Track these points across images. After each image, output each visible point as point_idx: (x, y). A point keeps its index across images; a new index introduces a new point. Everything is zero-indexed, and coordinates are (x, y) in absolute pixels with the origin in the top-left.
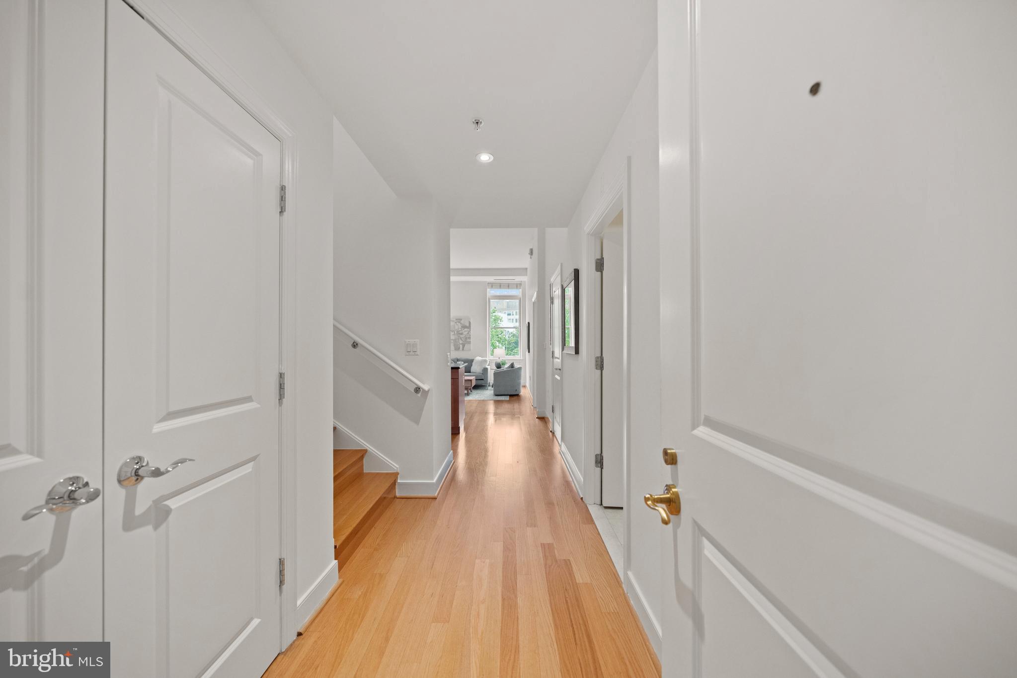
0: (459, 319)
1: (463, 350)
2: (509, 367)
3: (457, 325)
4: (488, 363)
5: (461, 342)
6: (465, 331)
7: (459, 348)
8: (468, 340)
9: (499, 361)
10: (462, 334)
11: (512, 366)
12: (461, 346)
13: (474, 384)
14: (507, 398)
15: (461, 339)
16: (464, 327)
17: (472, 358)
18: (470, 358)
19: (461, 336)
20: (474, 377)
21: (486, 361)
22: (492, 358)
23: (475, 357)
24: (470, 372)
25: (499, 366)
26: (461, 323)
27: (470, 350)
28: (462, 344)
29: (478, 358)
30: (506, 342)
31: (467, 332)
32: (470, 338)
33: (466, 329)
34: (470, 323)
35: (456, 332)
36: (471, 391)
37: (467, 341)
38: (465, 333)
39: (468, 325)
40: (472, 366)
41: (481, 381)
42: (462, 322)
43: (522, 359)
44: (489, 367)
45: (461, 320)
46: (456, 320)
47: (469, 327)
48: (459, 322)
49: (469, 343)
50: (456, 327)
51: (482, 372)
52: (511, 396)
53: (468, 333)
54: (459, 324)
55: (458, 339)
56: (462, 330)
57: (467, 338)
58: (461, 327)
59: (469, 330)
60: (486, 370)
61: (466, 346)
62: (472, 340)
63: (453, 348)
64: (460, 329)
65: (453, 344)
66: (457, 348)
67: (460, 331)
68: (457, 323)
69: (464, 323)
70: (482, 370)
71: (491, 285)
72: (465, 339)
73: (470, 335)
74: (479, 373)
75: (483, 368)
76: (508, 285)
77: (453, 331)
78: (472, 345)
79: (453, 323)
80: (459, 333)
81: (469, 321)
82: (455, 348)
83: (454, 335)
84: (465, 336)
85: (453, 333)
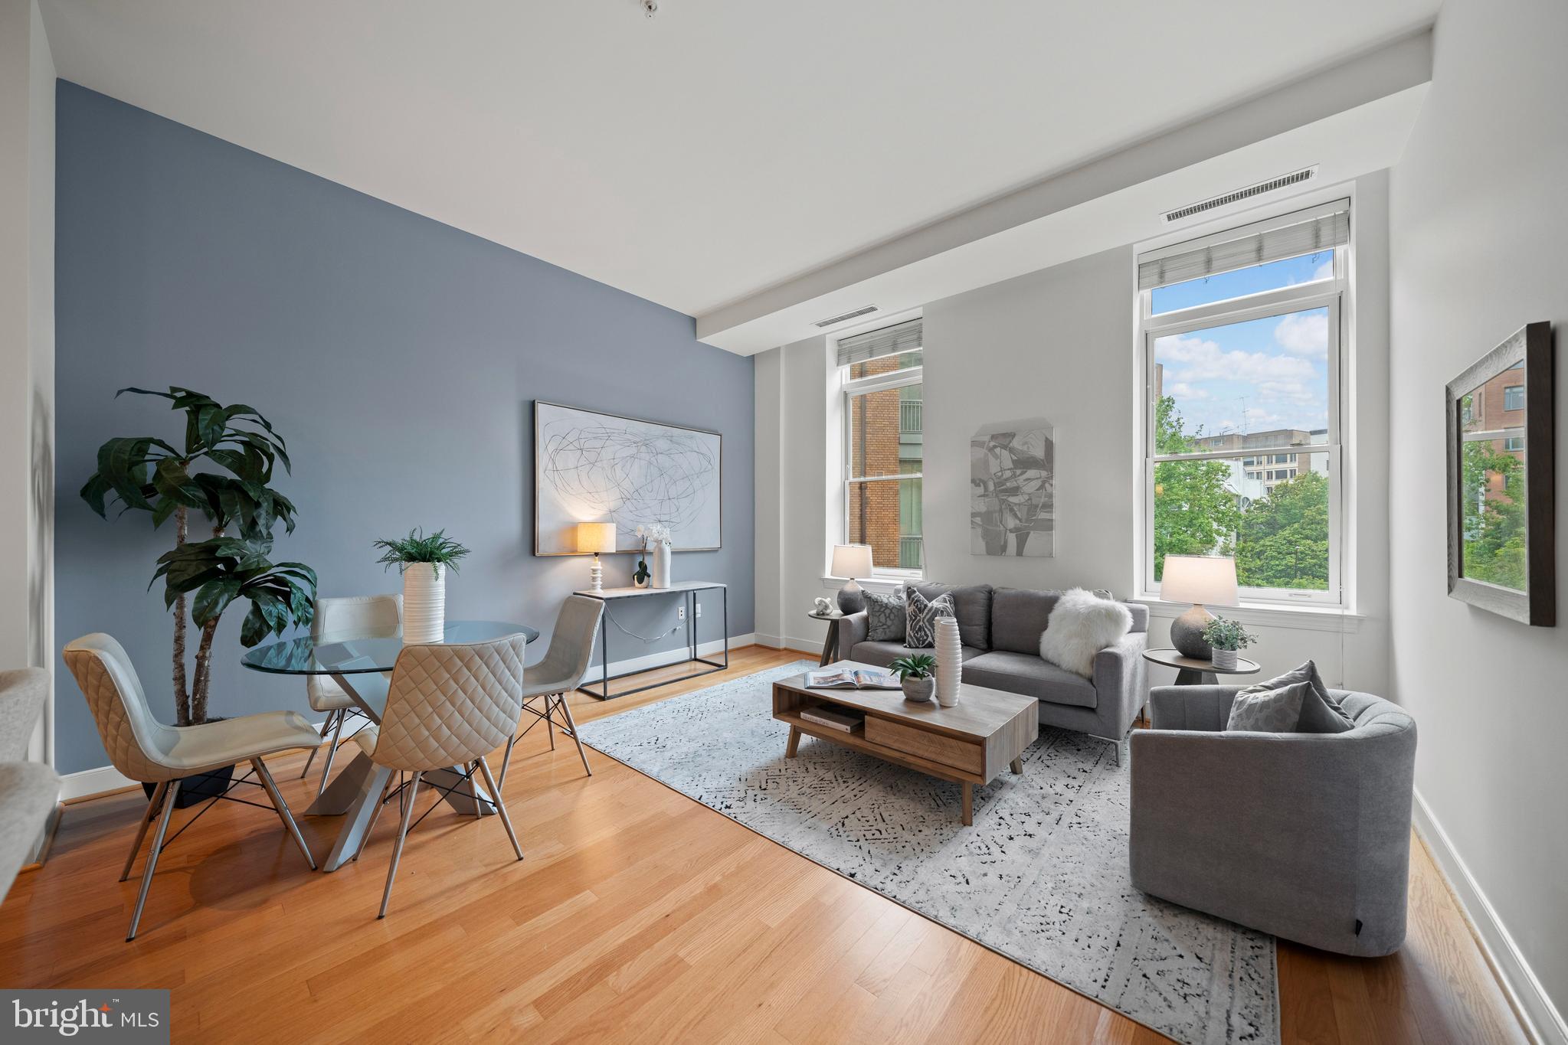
0: (1004, 435)
1: (1020, 553)
3: (996, 457)
4: (1129, 622)
5: (1011, 523)
6: (1030, 481)
7: (1004, 549)
8: (1043, 515)
9: (1197, 619)
10: (1015, 491)
12: (1012, 539)
15: (1012, 510)
16: (1025, 463)
17: (1051, 593)
18: (1042, 593)
19: (1012, 499)
20: (1028, 702)
21: (1112, 618)
23: (1072, 586)
24: (1032, 652)
25: (1193, 648)
26: (1012, 451)
27: (1051, 556)
28: (1016, 530)
29: (1080, 599)
30: (1241, 523)
31: (1038, 483)
32: (1048, 506)
33: (1031, 473)
34: (1049, 446)
35: (991, 487)
37: (1038, 517)
38: (1032, 487)
39: (1039, 452)
40: (1045, 627)
41: (1084, 714)
42: (1016, 443)
43: (1353, 611)
44: (1128, 644)
45: (1012, 435)
46: (993, 437)
47: (1047, 462)
48: (1005, 447)
49: (1048, 526)
50: (994, 468)
51: (1086, 670)
53: (1042, 487)
54: (1005, 453)
55: (1001, 511)
56: (1014, 476)
57: (1037, 506)
58: (1011, 466)
59: (1044, 474)
60: (1108, 664)
61: (1034, 540)
62: (1056, 516)
63: (981, 545)
64: (1008, 474)
65: (979, 531)
66: (995, 548)
67: (1007, 480)
68: (998, 450)
69: (1025, 448)
70: (1092, 662)
71: (1156, 270)
72: (1029, 510)
73: (1051, 496)
74: (1071, 672)
75: (1094, 652)
76: (1253, 246)
77: (980, 480)
78: (1056, 534)
79: (981, 453)
80: (1005, 490)
81: (1047, 439)
82: (987, 544)
83: (983, 496)
84: (1027, 497)
85: (981, 490)
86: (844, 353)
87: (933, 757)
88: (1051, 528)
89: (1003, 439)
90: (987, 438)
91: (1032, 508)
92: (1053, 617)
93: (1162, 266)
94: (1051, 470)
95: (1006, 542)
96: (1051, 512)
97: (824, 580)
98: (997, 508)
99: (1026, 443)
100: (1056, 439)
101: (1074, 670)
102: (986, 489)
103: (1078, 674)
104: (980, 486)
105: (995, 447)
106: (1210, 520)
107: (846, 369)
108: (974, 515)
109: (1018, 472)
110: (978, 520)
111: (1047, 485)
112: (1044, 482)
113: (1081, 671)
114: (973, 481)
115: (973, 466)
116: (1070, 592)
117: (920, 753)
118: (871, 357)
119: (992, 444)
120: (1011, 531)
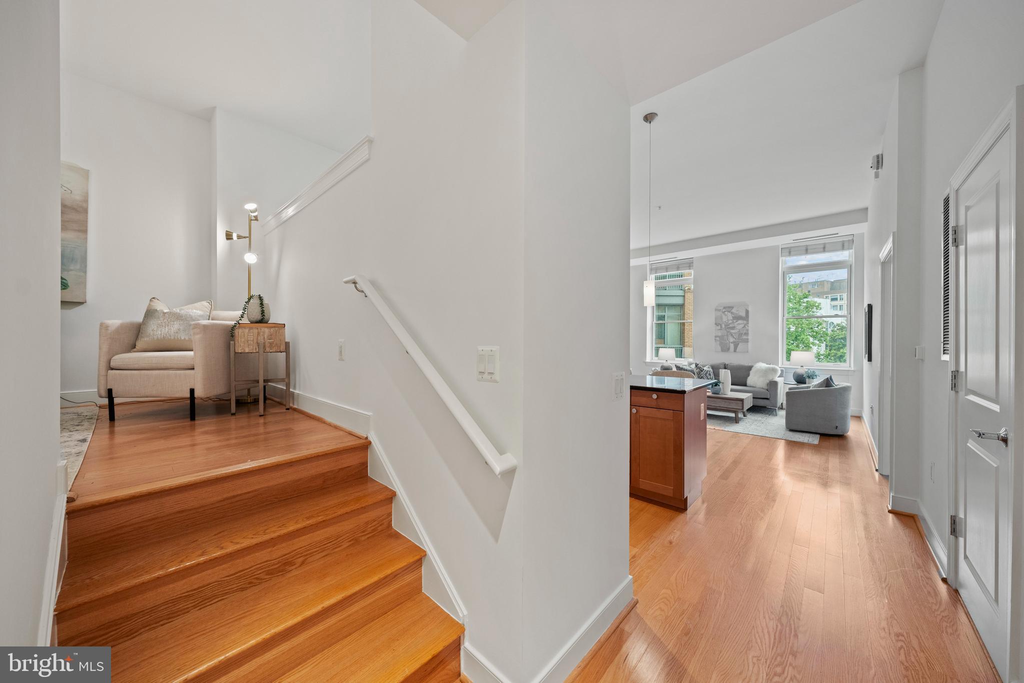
0: (729, 307)
1: (735, 351)
2: (820, 385)
3: (726, 315)
4: (779, 372)
5: (732, 340)
6: (739, 325)
7: (729, 349)
8: (745, 337)
9: (801, 371)
10: (733, 328)
11: (828, 383)
12: (732, 346)
13: (748, 405)
14: (815, 440)
15: (732, 335)
16: (737, 318)
17: (750, 364)
18: (746, 365)
19: (732, 331)
20: (751, 394)
21: (774, 371)
22: (787, 364)
23: (758, 362)
24: (745, 385)
25: (800, 380)
26: (732, 313)
27: (748, 352)
28: (733, 342)
29: (762, 365)
31: (743, 325)
32: (747, 334)
33: (740, 322)
34: (747, 312)
35: (723, 326)
36: (744, 416)
37: (742, 338)
38: (740, 327)
39: (743, 314)
40: (748, 375)
41: (765, 401)
42: (734, 311)
43: (853, 372)
44: (780, 381)
45: (733, 307)
46: (724, 308)
47: (747, 318)
48: (729, 312)
49: (747, 341)
50: (725, 319)
51: (766, 388)
52: (824, 436)
53: (744, 327)
54: (729, 314)
55: (727, 335)
56: (733, 322)
57: (742, 334)
58: (732, 319)
59: (745, 322)
60: (773, 385)
61: (741, 346)
62: (750, 337)
63: (719, 348)
64: (730, 322)
65: (718, 343)
66: (725, 349)
67: (730, 324)
68: (726, 313)
69: (737, 312)
70: (768, 385)
71: (788, 250)
72: (739, 335)
73: (748, 330)
74: (760, 388)
75: (768, 382)
76: (822, 246)
77: (719, 324)
78: (750, 344)
79: (719, 313)
80: (729, 327)
81: (746, 310)
82: (721, 347)
83: (720, 330)
84: (738, 330)
85: (719, 328)
86: (654, 270)
87: (726, 406)
88: (748, 342)
89: (729, 308)
90: (722, 308)
91: (740, 335)
92: (752, 373)
93: (790, 250)
94: (748, 321)
95: (729, 347)
96: (748, 336)
97: (646, 363)
98: (726, 334)
99: (738, 310)
100: (750, 310)
101: (761, 387)
102: (721, 327)
103: (762, 388)
104: (718, 326)
105: (725, 311)
106: (808, 336)
107: (653, 276)
108: (716, 337)
109: (735, 321)
110: (718, 339)
111: (746, 326)
113: (764, 387)
114: (716, 324)
115: (716, 319)
116: (757, 364)
117: (722, 406)
118: (667, 272)
119: (724, 310)
120: (732, 343)
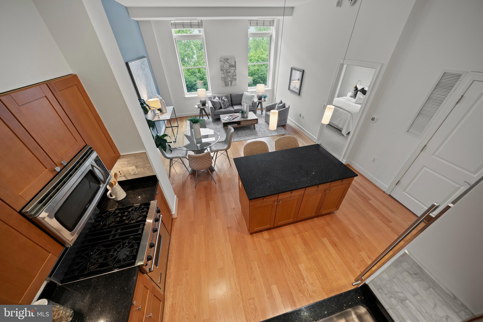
1: (231, 85)
3: (225, 64)
6: (232, 70)
7: (228, 85)
8: (235, 77)
9: (261, 94)
10: (229, 72)
12: (230, 83)
16: (231, 66)
18: (240, 93)
19: (229, 74)
25: (260, 98)
26: (228, 63)
27: (236, 85)
29: (248, 94)
32: (235, 75)
33: (232, 68)
34: (235, 62)
35: (225, 71)
38: (232, 71)
42: (229, 61)
43: (270, 89)
46: (225, 60)
47: (235, 66)
48: (227, 62)
50: (225, 67)
52: (283, 127)
53: (234, 71)
54: (227, 64)
55: (227, 77)
58: (228, 67)
59: (235, 68)
62: (237, 77)
64: (228, 68)
65: (223, 81)
66: (226, 85)
68: (226, 63)
69: (231, 63)
73: (236, 73)
77: (223, 70)
79: (222, 63)
81: (235, 61)
82: (225, 84)
83: (224, 73)
84: (232, 74)
85: (223, 72)
88: (236, 80)
89: (226, 60)
90: (223, 60)
91: (233, 76)
92: (243, 98)
94: (236, 68)
95: (228, 83)
96: (236, 76)
98: (226, 76)
99: (231, 61)
104: (222, 71)
108: (222, 78)
109: (230, 68)
110: (223, 79)
111: (235, 71)
112: (235, 70)
113: (251, 105)
114: (221, 70)
115: (221, 66)
116: (244, 93)
119: (224, 61)
120: (229, 81)
